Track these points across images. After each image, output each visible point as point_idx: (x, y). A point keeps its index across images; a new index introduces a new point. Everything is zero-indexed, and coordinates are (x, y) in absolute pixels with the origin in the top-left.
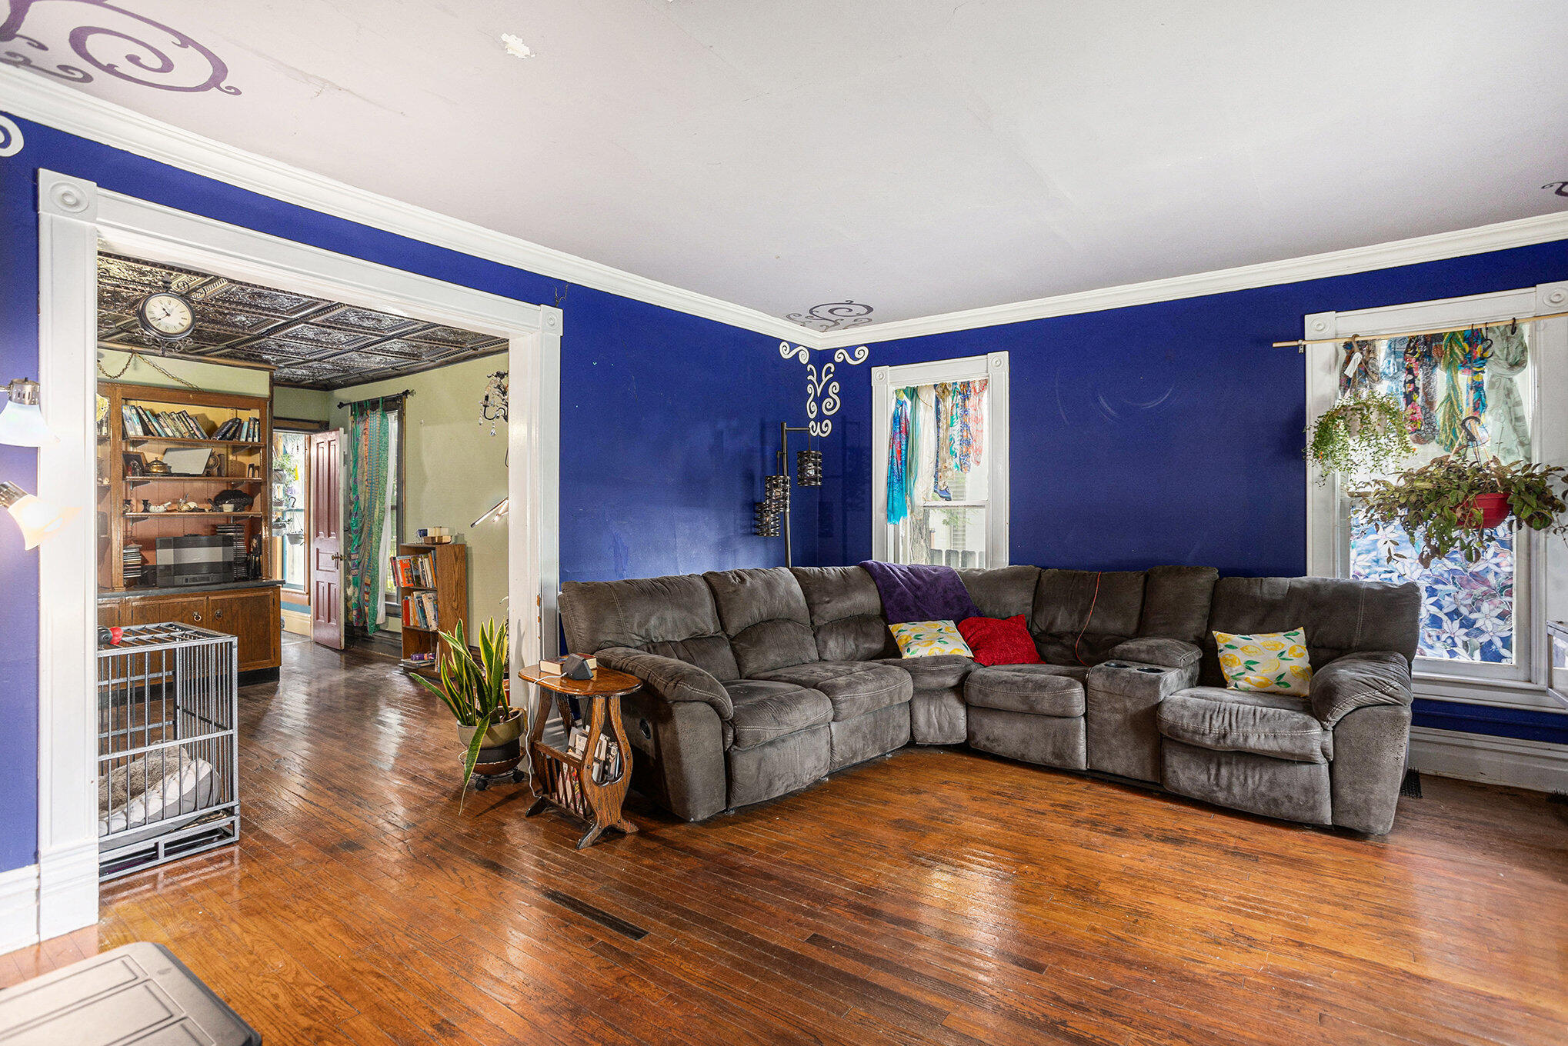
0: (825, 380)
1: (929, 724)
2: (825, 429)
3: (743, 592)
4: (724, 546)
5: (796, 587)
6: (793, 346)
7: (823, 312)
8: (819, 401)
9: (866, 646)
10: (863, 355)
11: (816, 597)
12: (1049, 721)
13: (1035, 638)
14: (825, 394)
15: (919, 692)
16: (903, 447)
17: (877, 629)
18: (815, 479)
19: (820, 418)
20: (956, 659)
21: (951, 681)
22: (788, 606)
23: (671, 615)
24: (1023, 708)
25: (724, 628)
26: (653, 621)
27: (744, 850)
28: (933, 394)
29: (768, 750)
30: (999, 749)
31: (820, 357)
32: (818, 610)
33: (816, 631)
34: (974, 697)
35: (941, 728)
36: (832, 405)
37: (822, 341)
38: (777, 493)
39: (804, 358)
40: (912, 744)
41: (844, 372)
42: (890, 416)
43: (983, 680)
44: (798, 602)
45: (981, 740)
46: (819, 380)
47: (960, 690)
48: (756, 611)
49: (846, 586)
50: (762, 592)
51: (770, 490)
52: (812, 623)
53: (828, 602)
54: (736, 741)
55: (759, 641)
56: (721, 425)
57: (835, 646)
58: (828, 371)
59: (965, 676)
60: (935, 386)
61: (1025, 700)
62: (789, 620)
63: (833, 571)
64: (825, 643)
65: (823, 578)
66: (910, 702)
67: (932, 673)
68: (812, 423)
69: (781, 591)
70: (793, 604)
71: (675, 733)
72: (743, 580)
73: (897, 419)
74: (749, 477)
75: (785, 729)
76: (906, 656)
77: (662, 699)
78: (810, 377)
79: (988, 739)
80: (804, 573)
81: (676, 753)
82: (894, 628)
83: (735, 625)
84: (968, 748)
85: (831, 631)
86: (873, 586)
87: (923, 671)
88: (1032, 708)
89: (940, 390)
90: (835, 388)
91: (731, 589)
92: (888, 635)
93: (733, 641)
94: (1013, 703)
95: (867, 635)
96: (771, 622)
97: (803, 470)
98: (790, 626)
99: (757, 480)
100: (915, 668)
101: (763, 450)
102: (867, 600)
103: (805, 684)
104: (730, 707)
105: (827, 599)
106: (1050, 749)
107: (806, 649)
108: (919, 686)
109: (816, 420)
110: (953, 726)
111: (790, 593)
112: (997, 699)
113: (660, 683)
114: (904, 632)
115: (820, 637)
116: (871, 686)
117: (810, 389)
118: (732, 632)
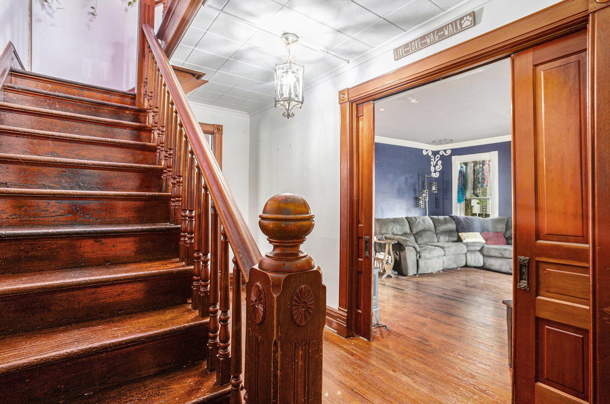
0: (437, 160)
1: (471, 260)
2: (437, 175)
3: (417, 222)
4: (408, 210)
5: (431, 222)
6: (427, 151)
7: (438, 142)
8: (435, 166)
9: (452, 239)
10: (449, 152)
11: (437, 224)
12: (508, 260)
13: (506, 239)
14: (437, 164)
15: (468, 251)
16: (463, 181)
17: (456, 234)
18: (435, 191)
19: (435, 171)
20: (480, 243)
21: (479, 248)
22: (429, 227)
23: (398, 227)
24: (501, 256)
25: (411, 232)
26: (395, 229)
27: (423, 281)
28: (473, 164)
29: (427, 260)
30: (493, 268)
31: (435, 153)
32: (437, 228)
33: (437, 234)
34: (485, 252)
35: (475, 261)
36: (439, 167)
37: (435, 148)
38: (424, 195)
39: (430, 154)
40: (466, 266)
41: (442, 158)
42: (458, 172)
43: (488, 248)
44: (432, 226)
45: (487, 265)
46: (435, 160)
47: (481, 251)
48: (420, 228)
49: (445, 222)
50: (422, 222)
51: (422, 194)
52: (436, 232)
53: (440, 226)
54: (420, 257)
55: (421, 236)
56: (407, 176)
57: (442, 238)
58: (438, 157)
59: (483, 247)
60: (473, 162)
61: (501, 253)
62: (429, 230)
63: (441, 217)
64: (439, 238)
65: (439, 219)
66: (466, 254)
67: (472, 246)
68: (433, 173)
69: (427, 223)
70: (430, 226)
71: (405, 253)
72: (416, 219)
73: (461, 172)
74: (415, 190)
75: (432, 256)
76: (464, 241)
77: (402, 245)
78: (432, 160)
79: (489, 265)
80: (433, 218)
81: (405, 258)
82: (460, 234)
83: (414, 231)
84: (484, 268)
85: (441, 235)
86: (454, 222)
87: (470, 245)
88: (503, 256)
89: (475, 163)
90: (440, 162)
91: (413, 221)
92: (459, 236)
93: (414, 235)
94: (497, 254)
95: (452, 236)
96: (424, 231)
97: (431, 188)
98: (429, 232)
99: (417, 191)
100: (467, 245)
101: (419, 182)
102: (452, 226)
103: (436, 246)
104: (418, 249)
105: (440, 225)
106: (508, 268)
107: (434, 239)
108: (468, 249)
109: (434, 172)
110: (479, 261)
111: (429, 223)
112: (493, 253)
113: (401, 242)
114: (462, 235)
115: (438, 236)
116: (454, 247)
117: (432, 163)
118: (414, 233)
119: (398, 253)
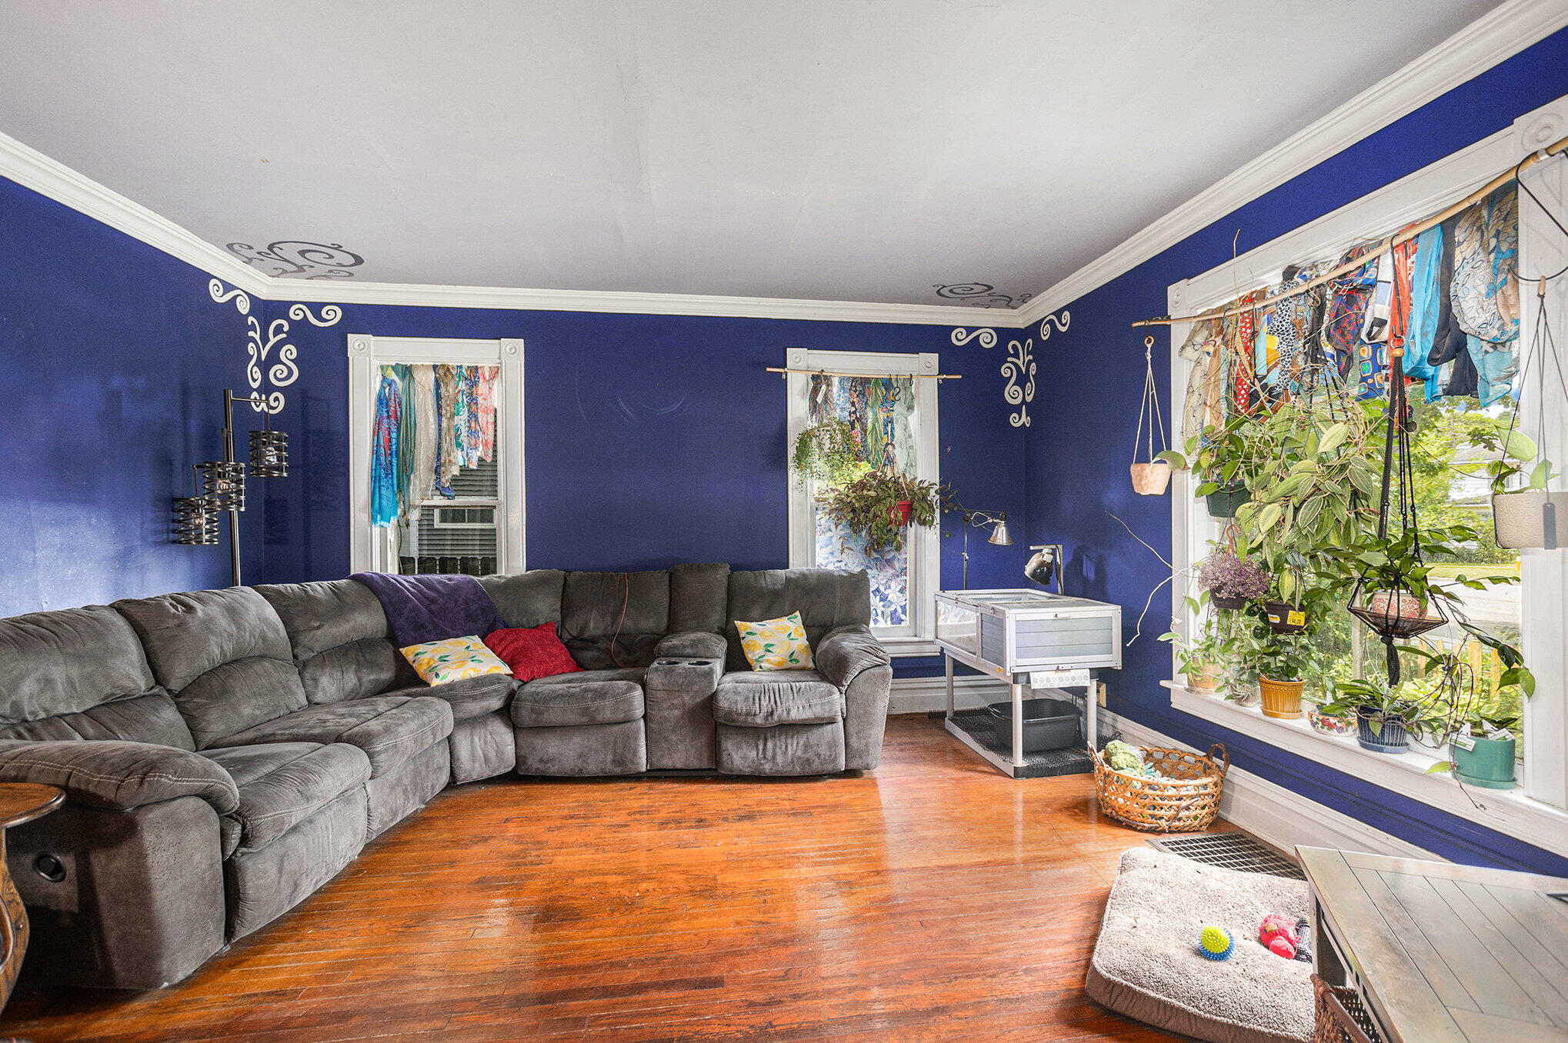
0: (273, 340)
1: (473, 757)
2: (272, 404)
3: (193, 624)
4: (123, 560)
5: (270, 612)
6: (228, 287)
7: (290, 252)
8: (265, 366)
9: (372, 677)
10: (333, 317)
11: (299, 623)
12: (609, 730)
13: (566, 645)
14: (273, 358)
15: (459, 723)
16: (394, 435)
17: (386, 654)
18: (279, 468)
19: (267, 388)
20: (495, 679)
21: (496, 703)
22: (264, 639)
23: (60, 672)
24: (584, 720)
25: (159, 678)
26: (28, 687)
27: (280, 995)
28: (432, 375)
29: (291, 839)
30: (554, 769)
31: (268, 310)
32: (305, 639)
33: (302, 667)
34: (525, 716)
35: (487, 760)
36: (286, 371)
37: (270, 289)
38: (222, 485)
39: (243, 307)
40: (453, 784)
41: (300, 333)
42: (374, 397)
43: (536, 697)
44: (277, 631)
45: (533, 765)
46: (265, 339)
47: (507, 712)
48: (216, 650)
49: (340, 605)
50: (223, 622)
51: (212, 481)
52: (295, 657)
53: (318, 628)
54: (245, 840)
55: (225, 692)
56: (118, 382)
57: (330, 684)
58: (279, 330)
59: (511, 696)
60: (435, 367)
61: (585, 711)
62: (262, 657)
63: (319, 588)
64: (315, 681)
65: (309, 599)
66: (449, 738)
67: (474, 698)
68: (255, 395)
69: (251, 618)
70: (270, 635)
71: (141, 856)
72: (190, 609)
73: (382, 401)
74: (165, 463)
75: (316, 804)
76: (435, 682)
77: (113, 808)
78: (251, 334)
79: (541, 761)
80: (279, 592)
81: (139, 889)
82: (408, 652)
83: (180, 674)
84: (517, 777)
85: (322, 666)
86: (376, 604)
87: (463, 697)
88: (592, 718)
89: (441, 372)
90: (288, 353)
91: (172, 623)
92: (401, 661)
93: (179, 698)
94: (572, 717)
95: (372, 665)
96: (238, 662)
97: (258, 457)
98: (267, 664)
99: (178, 463)
100: (451, 693)
101: (185, 425)
102: (369, 621)
103: (323, 739)
104: (233, 791)
105: (317, 624)
106: (610, 757)
107: (293, 693)
108: (461, 715)
109: (259, 390)
110: (500, 753)
111: (264, 620)
112: (555, 714)
113: (104, 786)
114: (423, 655)
115: (307, 675)
116: (413, 725)
117: (251, 348)
118: (176, 685)
119: (68, 862)
